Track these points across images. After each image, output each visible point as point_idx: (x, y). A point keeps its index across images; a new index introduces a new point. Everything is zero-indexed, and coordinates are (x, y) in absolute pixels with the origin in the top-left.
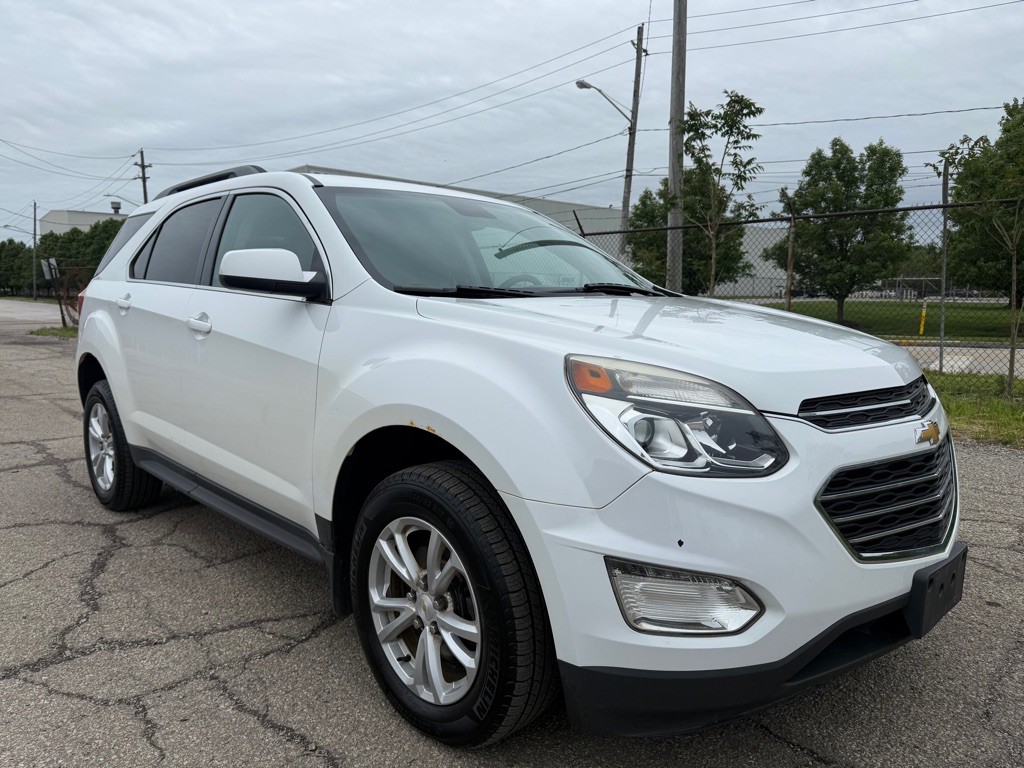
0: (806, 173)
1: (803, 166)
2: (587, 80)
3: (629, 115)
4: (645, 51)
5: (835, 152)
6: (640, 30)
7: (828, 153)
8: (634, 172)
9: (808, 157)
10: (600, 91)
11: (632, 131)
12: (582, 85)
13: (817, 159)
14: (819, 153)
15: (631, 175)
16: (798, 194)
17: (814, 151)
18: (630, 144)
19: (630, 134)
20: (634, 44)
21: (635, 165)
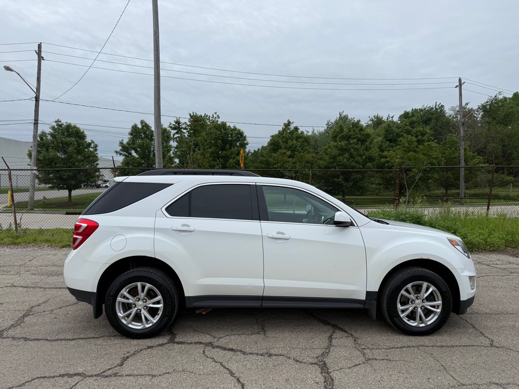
0: (131, 134)
1: (129, 130)
2: (11, 67)
3: (35, 90)
4: (42, 57)
5: (143, 126)
6: (40, 46)
7: (140, 126)
8: (39, 122)
9: (130, 127)
10: (18, 74)
11: (37, 99)
12: (8, 69)
13: (135, 128)
14: (136, 125)
15: (37, 123)
16: (128, 143)
17: (133, 124)
18: (36, 106)
19: (36, 100)
20: (37, 53)
21: (40, 118)
